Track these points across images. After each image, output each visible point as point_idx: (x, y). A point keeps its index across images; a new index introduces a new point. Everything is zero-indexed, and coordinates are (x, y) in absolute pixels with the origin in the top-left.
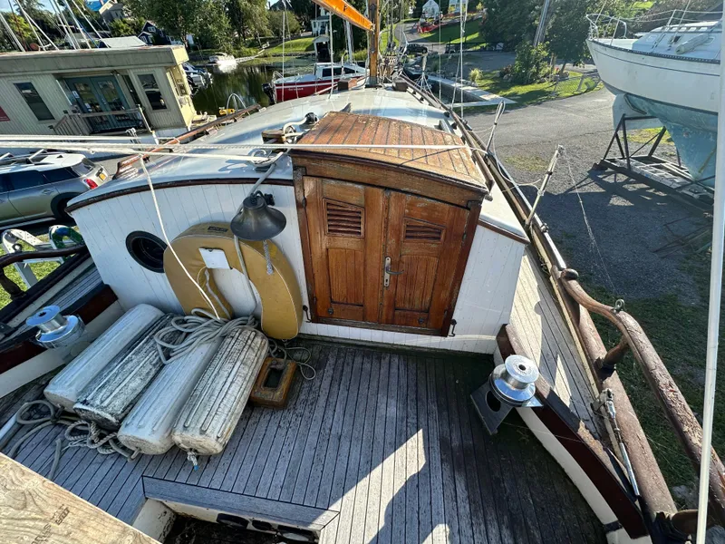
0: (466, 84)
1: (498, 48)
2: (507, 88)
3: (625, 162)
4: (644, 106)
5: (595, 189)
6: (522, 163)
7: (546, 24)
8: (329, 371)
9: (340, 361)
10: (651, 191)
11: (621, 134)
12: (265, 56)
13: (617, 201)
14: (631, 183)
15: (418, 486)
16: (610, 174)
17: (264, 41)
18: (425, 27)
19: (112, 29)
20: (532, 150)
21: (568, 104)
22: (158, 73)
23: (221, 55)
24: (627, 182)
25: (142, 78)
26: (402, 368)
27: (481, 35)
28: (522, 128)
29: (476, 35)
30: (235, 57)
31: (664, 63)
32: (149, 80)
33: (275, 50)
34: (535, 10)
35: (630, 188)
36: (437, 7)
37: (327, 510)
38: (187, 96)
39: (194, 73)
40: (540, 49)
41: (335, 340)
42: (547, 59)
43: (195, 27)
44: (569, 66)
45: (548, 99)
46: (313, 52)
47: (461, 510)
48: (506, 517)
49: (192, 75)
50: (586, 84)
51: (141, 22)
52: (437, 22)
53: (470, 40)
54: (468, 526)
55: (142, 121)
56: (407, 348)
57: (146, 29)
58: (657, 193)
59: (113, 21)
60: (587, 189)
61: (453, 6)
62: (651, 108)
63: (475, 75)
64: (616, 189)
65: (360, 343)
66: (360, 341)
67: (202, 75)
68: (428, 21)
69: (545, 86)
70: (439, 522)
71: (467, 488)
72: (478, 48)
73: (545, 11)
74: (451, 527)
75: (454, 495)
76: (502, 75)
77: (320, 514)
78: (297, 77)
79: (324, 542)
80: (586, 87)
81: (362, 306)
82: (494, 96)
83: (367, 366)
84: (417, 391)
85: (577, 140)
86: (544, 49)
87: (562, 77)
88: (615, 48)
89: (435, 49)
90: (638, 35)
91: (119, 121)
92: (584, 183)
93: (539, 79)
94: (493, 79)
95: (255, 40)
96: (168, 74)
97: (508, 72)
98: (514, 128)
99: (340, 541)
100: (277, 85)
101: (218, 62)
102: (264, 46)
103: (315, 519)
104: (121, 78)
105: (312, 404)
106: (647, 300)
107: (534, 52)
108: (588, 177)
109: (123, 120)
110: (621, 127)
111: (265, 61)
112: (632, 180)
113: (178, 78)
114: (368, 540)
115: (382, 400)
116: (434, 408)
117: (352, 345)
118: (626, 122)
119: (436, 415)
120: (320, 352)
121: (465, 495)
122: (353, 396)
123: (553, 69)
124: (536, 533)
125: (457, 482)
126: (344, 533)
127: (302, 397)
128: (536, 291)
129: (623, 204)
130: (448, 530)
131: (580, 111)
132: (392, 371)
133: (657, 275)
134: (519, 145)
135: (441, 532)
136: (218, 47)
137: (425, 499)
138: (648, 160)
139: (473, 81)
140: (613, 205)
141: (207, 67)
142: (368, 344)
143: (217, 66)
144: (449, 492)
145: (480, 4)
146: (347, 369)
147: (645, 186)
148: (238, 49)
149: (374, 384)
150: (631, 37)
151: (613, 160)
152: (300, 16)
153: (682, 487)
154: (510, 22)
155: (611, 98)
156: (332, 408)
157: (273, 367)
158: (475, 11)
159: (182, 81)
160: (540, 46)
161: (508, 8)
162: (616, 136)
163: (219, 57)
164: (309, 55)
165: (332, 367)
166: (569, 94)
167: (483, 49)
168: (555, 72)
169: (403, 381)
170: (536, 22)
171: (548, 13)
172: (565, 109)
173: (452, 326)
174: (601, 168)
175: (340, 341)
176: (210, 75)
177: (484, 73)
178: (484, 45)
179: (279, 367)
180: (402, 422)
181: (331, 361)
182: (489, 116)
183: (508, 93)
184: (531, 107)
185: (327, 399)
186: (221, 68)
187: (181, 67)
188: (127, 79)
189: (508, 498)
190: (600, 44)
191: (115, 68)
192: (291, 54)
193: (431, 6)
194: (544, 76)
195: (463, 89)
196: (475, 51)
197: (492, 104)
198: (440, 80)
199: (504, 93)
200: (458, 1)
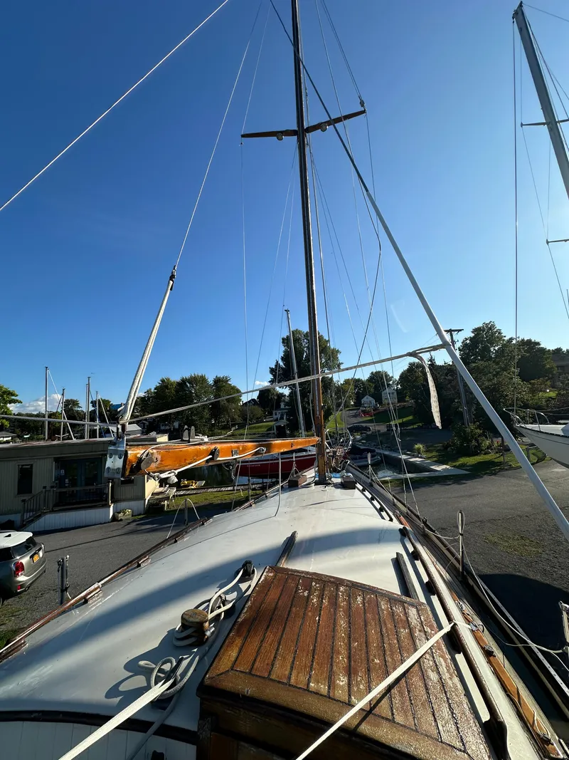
0: (414, 456)
2: (455, 459)
6: (506, 544)
12: (233, 435)
17: (233, 425)
18: (365, 413)
20: (512, 527)
27: (415, 417)
28: (487, 500)
29: (411, 418)
33: (241, 431)
36: (373, 400)
40: (472, 428)
42: (483, 435)
45: (502, 470)
46: (272, 432)
50: (535, 455)
52: (375, 409)
53: (407, 421)
55: (107, 494)
61: (385, 399)
63: (419, 449)
68: (368, 409)
69: (491, 456)
72: (415, 426)
76: (446, 448)
80: (536, 458)
82: (444, 467)
86: (476, 428)
89: (377, 428)
93: (483, 450)
94: (437, 451)
95: (227, 424)
97: (450, 446)
98: (479, 500)
102: (233, 429)
107: (468, 430)
123: (492, 442)
134: (492, 521)
139: (419, 453)
145: (408, 397)
152: (265, 408)
158: (405, 401)
160: (472, 426)
167: (419, 428)
168: (496, 444)
170: (461, 410)
177: (427, 447)
178: (419, 424)
183: (457, 464)
184: (486, 477)
190: (529, 429)
192: (254, 434)
193: (367, 400)
194: (488, 448)
195: (411, 460)
196: (413, 429)
197: (445, 474)
198: (387, 453)
199: (454, 464)
200: (389, 397)
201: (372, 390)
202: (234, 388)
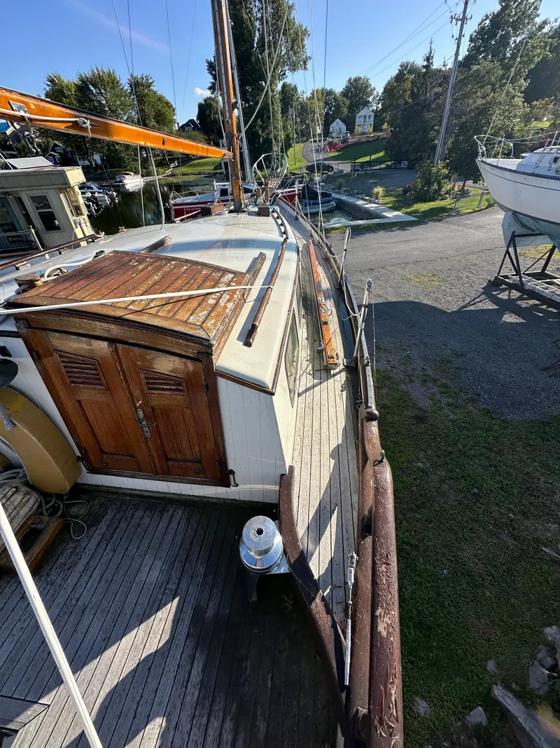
0: (370, 202)
1: (402, 166)
2: (410, 205)
3: (517, 278)
4: (530, 223)
5: (489, 306)
6: (418, 280)
7: (445, 143)
8: (103, 526)
9: (118, 516)
10: (544, 307)
11: (511, 250)
12: (173, 175)
13: (509, 318)
14: (524, 299)
15: (149, 669)
16: (504, 290)
17: (172, 161)
18: (331, 145)
19: (18, 149)
20: (430, 267)
21: (468, 221)
22: (51, 195)
23: (128, 174)
24: (520, 298)
25: (34, 199)
26: (183, 521)
27: (386, 153)
28: (421, 244)
29: (382, 154)
30: (142, 176)
31: (544, 182)
32: (42, 202)
33: (183, 169)
34: (434, 130)
35: (523, 304)
36: (344, 127)
37: (37, 703)
38: (83, 217)
39: (99, 193)
40: (440, 167)
41: (121, 491)
42: (447, 177)
43: (102, 148)
44: (470, 183)
45: (449, 216)
46: (221, 171)
47: (188, 698)
48: (235, 706)
49: (96, 195)
50: (487, 200)
51: (48, 142)
52: (344, 141)
53: (376, 159)
54: (189, 719)
55: (35, 242)
56: (195, 499)
57: (53, 150)
58: (550, 309)
59: (19, 141)
60: (481, 306)
61: (359, 125)
62: (537, 226)
63: (378, 193)
64: (510, 306)
65: (146, 494)
66: (147, 491)
67: (107, 194)
68: (335, 140)
69: (447, 203)
70: (158, 715)
71: (204, 670)
72: (383, 166)
73: (443, 131)
74: (168, 721)
75: (186, 678)
76: (405, 192)
77: (28, 708)
78: (195, 197)
79: (17, 746)
80: (487, 204)
81: (133, 456)
82: (396, 213)
83: (146, 521)
84: (189, 550)
85: (475, 256)
86: (443, 168)
87: (464, 193)
88: (501, 168)
89: (341, 167)
90: (523, 155)
91: (13, 241)
92: (478, 300)
93: (441, 195)
94: (395, 197)
95: (164, 159)
96: (62, 196)
97: (411, 190)
98: (413, 245)
99: (36, 745)
100: (174, 205)
101: (125, 181)
102: (172, 165)
103: (18, 715)
104: (13, 200)
105: (69, 569)
106: (533, 422)
107: (434, 170)
108: (483, 293)
109: (17, 241)
110: (512, 245)
111: (171, 179)
112: (525, 296)
113: (74, 199)
114: (66, 743)
115: (148, 560)
116: (202, 570)
117: (138, 496)
118: (516, 239)
119: (199, 580)
120: (101, 505)
121: (199, 678)
122: (118, 557)
123: (454, 186)
124: (262, 726)
125: (196, 661)
126: (44, 733)
127: (61, 560)
128: (340, 432)
129: (515, 321)
130: (164, 724)
131: (479, 227)
132: (171, 526)
133: (543, 394)
134: (416, 262)
135: (156, 727)
136: (126, 166)
137: (152, 684)
138: (541, 276)
139: (377, 198)
140: (505, 322)
141: (114, 186)
142: (155, 495)
143: (124, 185)
144: (182, 675)
145: (386, 124)
146: (124, 525)
147: (538, 302)
148: (145, 168)
149: (145, 542)
150: (517, 157)
151: (506, 277)
152: (209, 136)
153: (554, 627)
154: (414, 141)
155: (501, 215)
156: (89, 573)
157: (33, 526)
158: (381, 130)
159: (77, 201)
160: (440, 164)
161: (410, 128)
162: (508, 252)
163: (126, 176)
164: (217, 173)
165: (108, 522)
166: (471, 211)
167: (388, 167)
168: (456, 189)
169: (179, 538)
170: (436, 142)
171: (446, 133)
172: (464, 225)
173: (231, 476)
174: (496, 284)
175: (126, 491)
176: (115, 194)
177: (387, 191)
178: (389, 163)
179: (40, 526)
180: (160, 588)
181: (109, 516)
182: (389, 233)
183: (410, 210)
184: (431, 224)
185: (88, 563)
186: (127, 187)
187: (77, 189)
188: (20, 200)
189: (245, 680)
190: (488, 164)
191: (8, 190)
192: (200, 174)
193: (338, 126)
194: (446, 193)
195: (366, 206)
196: (380, 169)
197: (394, 221)
198: (344, 198)
199: (407, 210)
200: (365, 121)
201: (345, 110)
202: (160, 99)
